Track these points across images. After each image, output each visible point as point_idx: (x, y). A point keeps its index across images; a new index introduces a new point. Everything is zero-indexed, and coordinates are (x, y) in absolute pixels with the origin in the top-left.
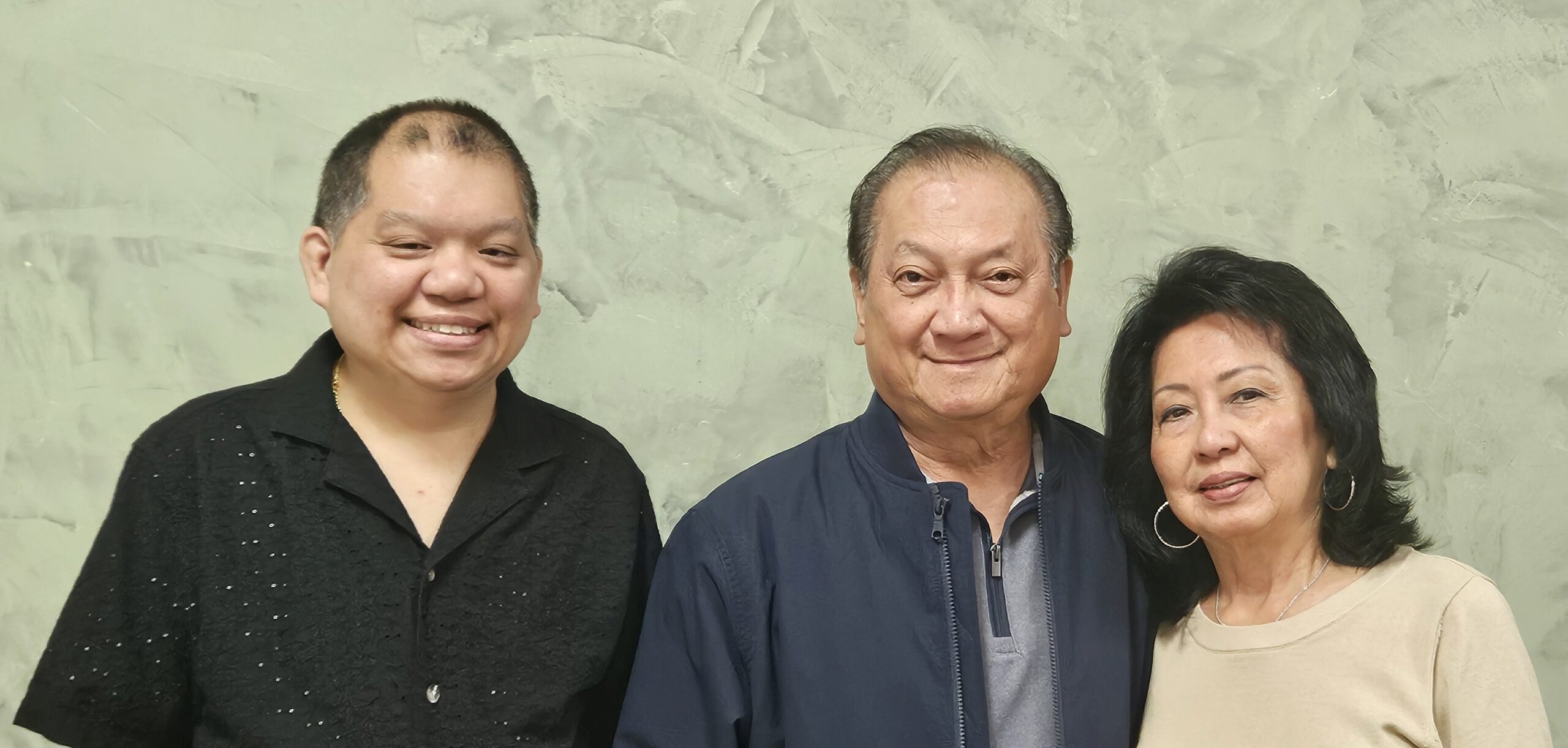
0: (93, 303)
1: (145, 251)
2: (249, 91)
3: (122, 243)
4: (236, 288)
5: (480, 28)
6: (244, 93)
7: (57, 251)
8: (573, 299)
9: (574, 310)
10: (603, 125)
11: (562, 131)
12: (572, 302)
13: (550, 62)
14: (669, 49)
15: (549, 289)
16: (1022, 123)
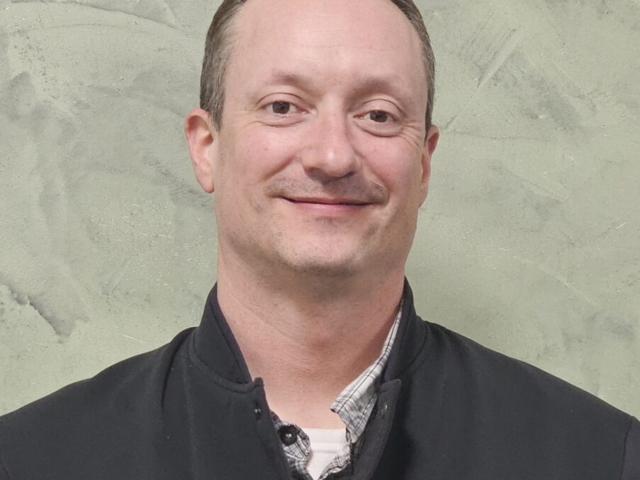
8: (49, 314)
9: (49, 328)
10: (88, 106)
11: (40, 114)
12: (46, 318)
13: (29, 34)
14: (170, 18)
15: (20, 302)
16: (594, 108)
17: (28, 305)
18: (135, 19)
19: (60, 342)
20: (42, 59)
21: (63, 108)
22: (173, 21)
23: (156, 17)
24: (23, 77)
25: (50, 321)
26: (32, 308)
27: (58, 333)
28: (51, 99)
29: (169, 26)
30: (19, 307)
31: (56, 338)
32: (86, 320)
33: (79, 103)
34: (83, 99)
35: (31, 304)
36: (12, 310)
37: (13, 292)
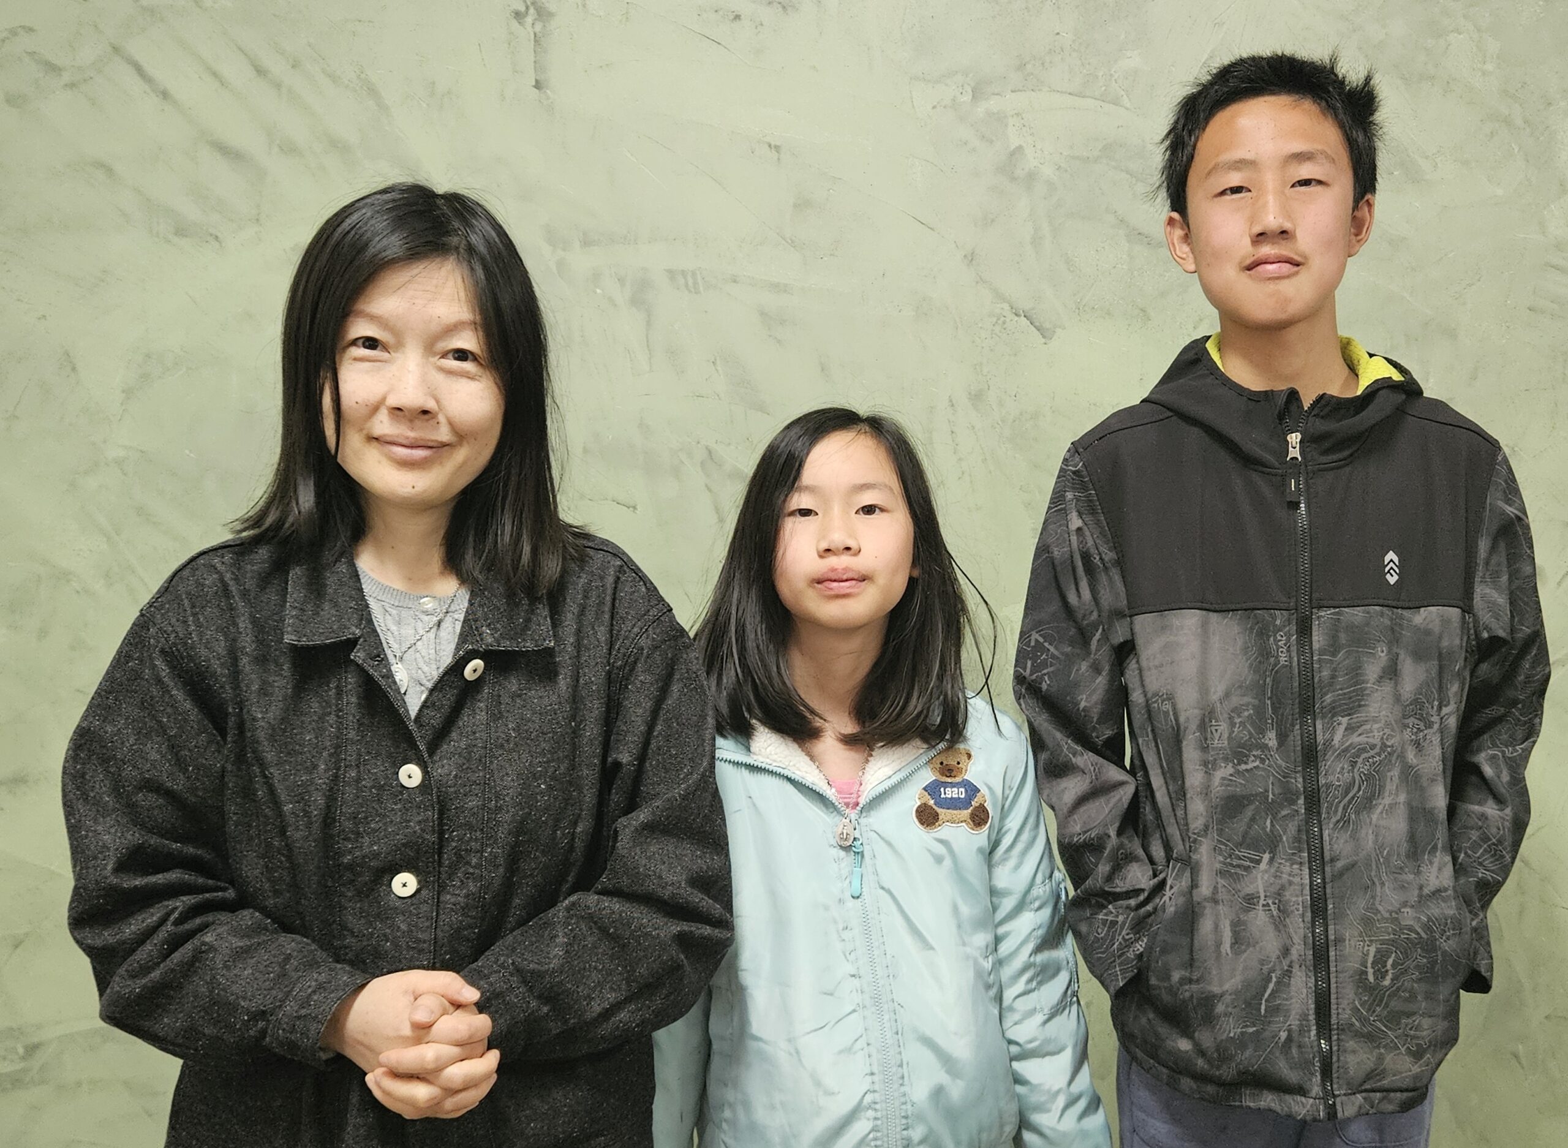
0: (649, 324)
1: (690, 282)
2: (773, 143)
3: (671, 274)
4: (763, 314)
5: (966, 86)
6: (770, 146)
7: (621, 281)
8: (1037, 324)
9: (1037, 334)
10: (1066, 171)
11: (1031, 176)
12: (1035, 327)
13: (1024, 115)
14: (1126, 101)
16: (1436, 166)
18: (1102, 104)
19: (1045, 343)
20: (1032, 134)
21: (1047, 171)
22: (1128, 105)
23: (1116, 102)
24: (1020, 148)
25: (1038, 329)
26: (1025, 319)
27: (1044, 337)
28: (1040, 166)
29: (1127, 109)
30: (1016, 318)
31: (1042, 340)
32: (1063, 327)
33: (1059, 168)
34: (1062, 165)
35: (1025, 317)
36: (1011, 320)
37: (1012, 308)
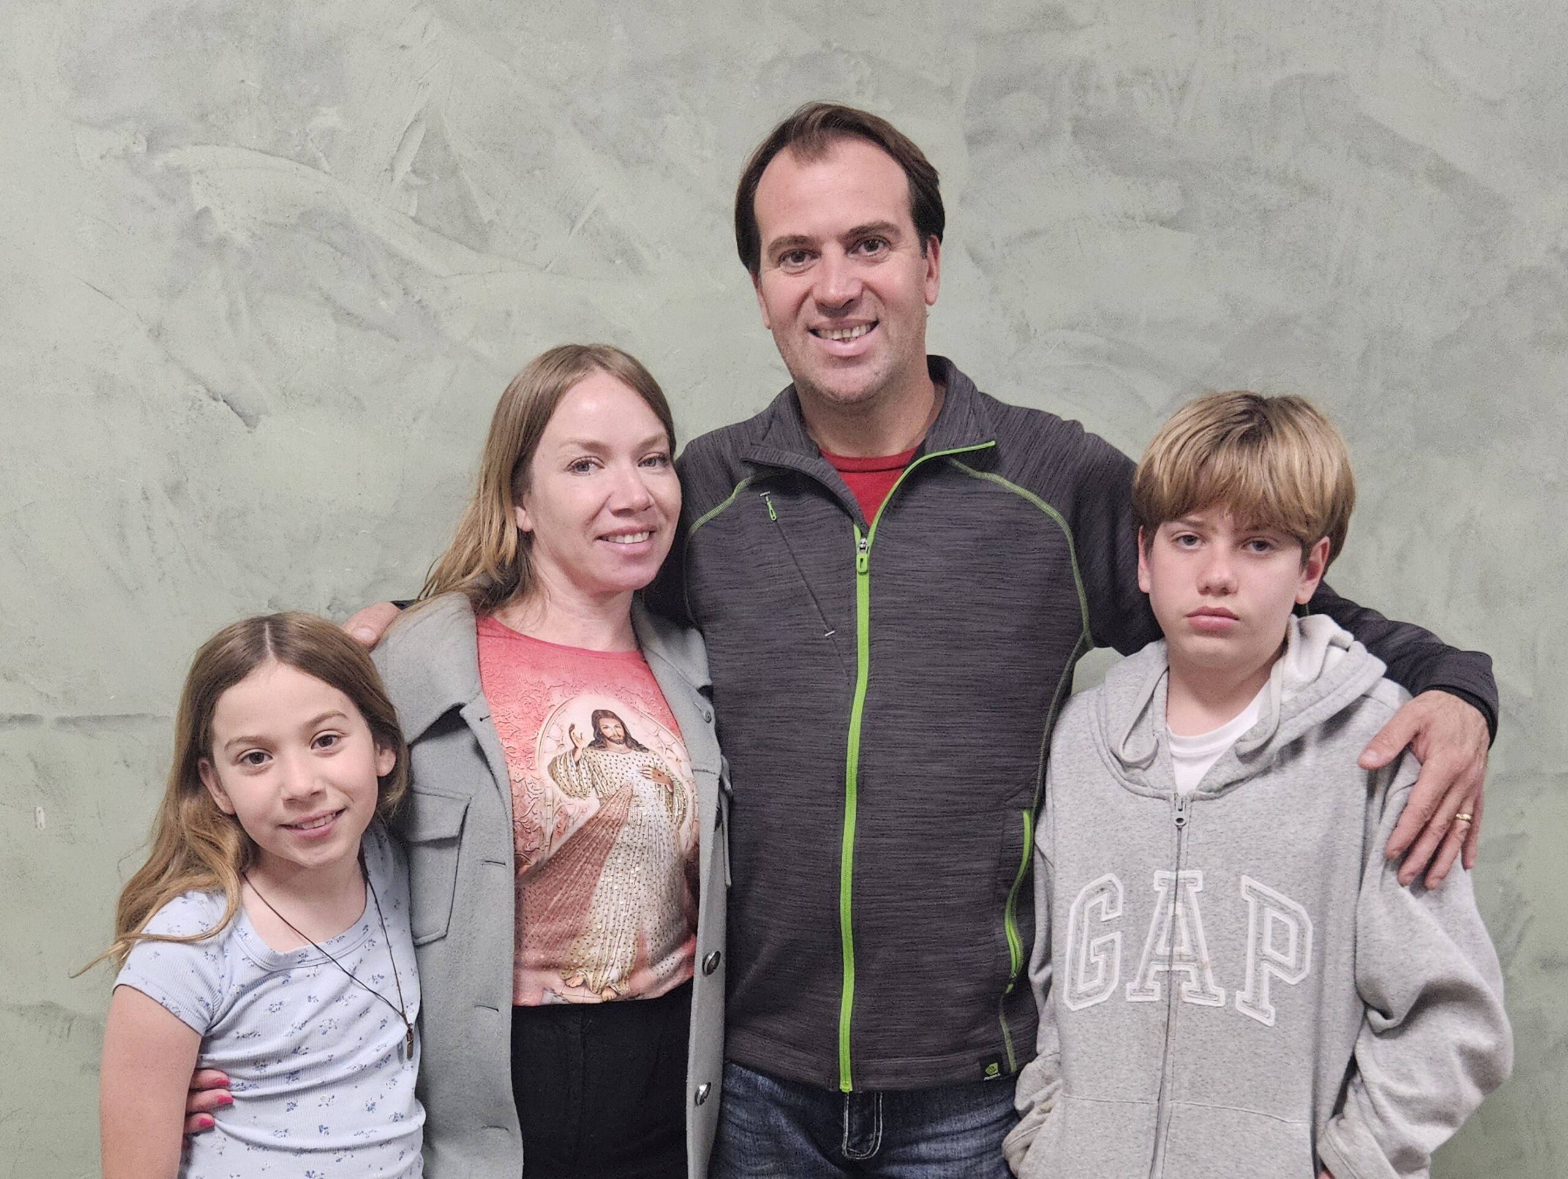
5: (139, 134)
8: (238, 410)
9: (240, 421)
10: (261, 238)
12: (237, 413)
13: (208, 173)
14: (325, 164)
15: (215, 399)
17: (222, 403)
18: (295, 165)
19: (249, 432)
20: (220, 195)
21: (241, 238)
22: (328, 169)
23: (314, 164)
24: (206, 210)
25: (240, 415)
26: (225, 404)
27: (247, 425)
28: (230, 231)
29: (325, 172)
30: (214, 403)
31: (246, 428)
32: (268, 414)
33: (253, 235)
34: (256, 232)
35: (224, 401)
36: (208, 405)
37: (208, 390)
